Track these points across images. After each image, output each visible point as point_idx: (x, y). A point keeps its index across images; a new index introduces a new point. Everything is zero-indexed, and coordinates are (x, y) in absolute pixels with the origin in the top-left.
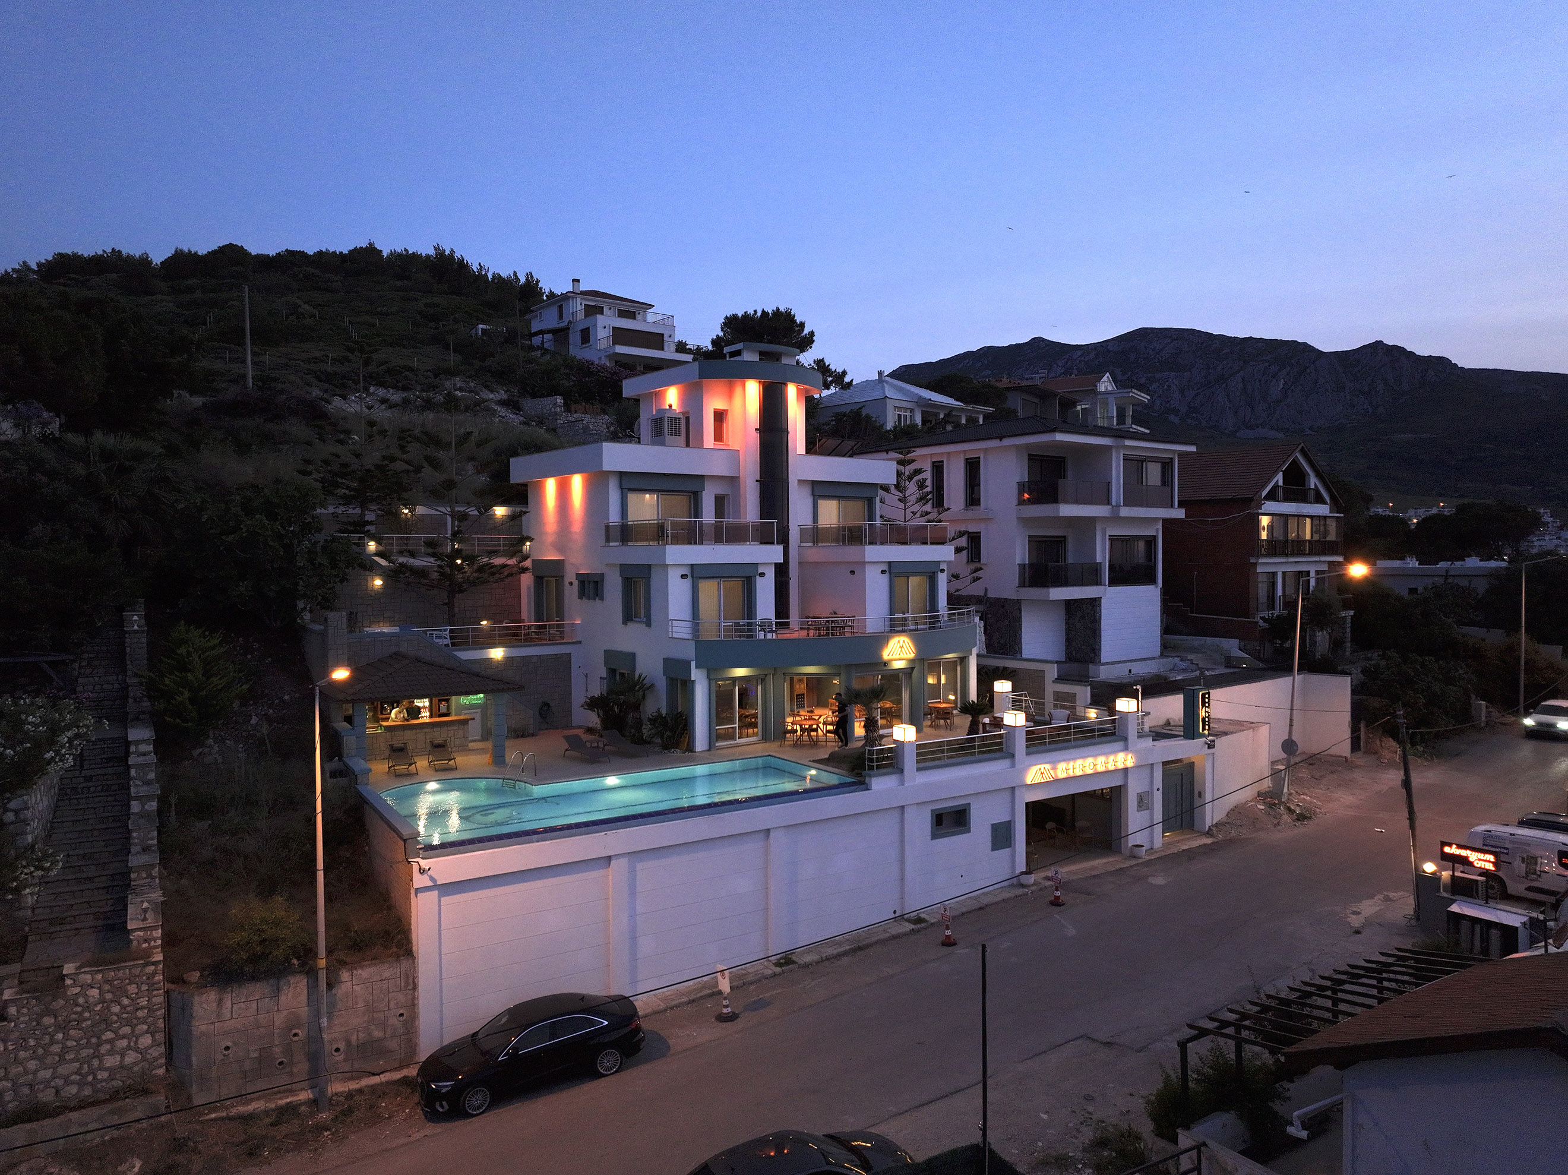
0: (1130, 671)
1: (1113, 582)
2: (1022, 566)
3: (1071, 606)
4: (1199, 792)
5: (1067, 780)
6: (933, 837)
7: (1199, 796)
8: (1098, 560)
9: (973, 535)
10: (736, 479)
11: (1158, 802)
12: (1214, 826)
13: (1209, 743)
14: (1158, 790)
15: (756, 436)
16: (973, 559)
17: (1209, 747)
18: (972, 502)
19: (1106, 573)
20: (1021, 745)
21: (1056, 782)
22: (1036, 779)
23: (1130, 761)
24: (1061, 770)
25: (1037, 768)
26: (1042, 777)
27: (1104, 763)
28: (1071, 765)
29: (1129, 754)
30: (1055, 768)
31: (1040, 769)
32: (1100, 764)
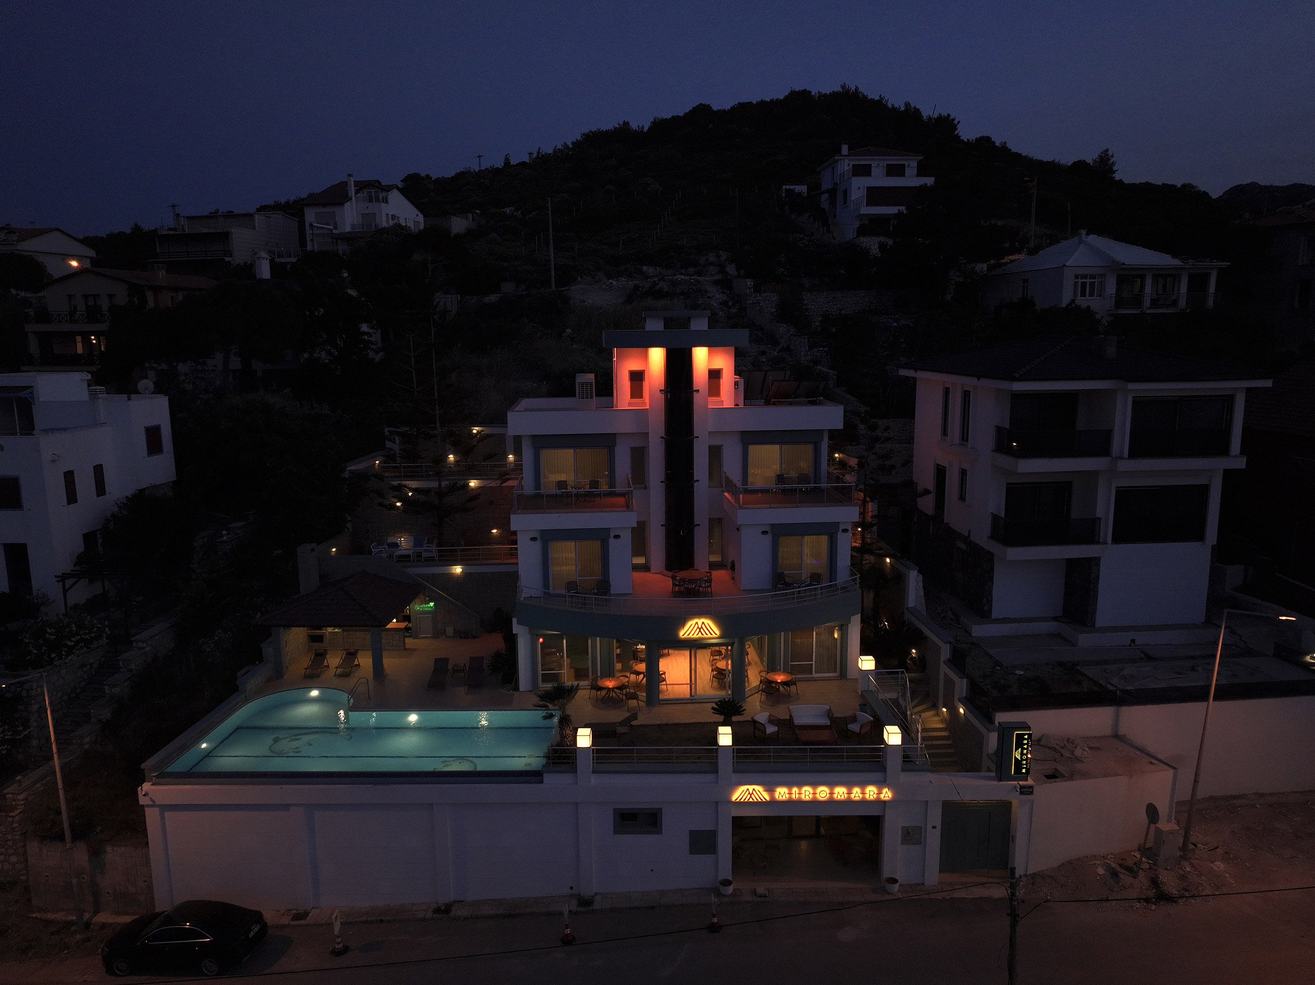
0: (1133, 641)
1: (1116, 540)
2: (995, 518)
3: (1071, 566)
4: (1013, 836)
5: (790, 803)
6: (616, 832)
7: (1013, 841)
8: (1098, 515)
9: (964, 473)
10: (647, 434)
11: (934, 840)
12: (1026, 875)
13: (1020, 789)
14: (934, 827)
15: (662, 397)
16: (962, 498)
17: (1022, 793)
18: (964, 437)
19: (1107, 529)
20: (725, 764)
21: (773, 803)
22: (746, 798)
23: (887, 794)
24: (780, 793)
25: (745, 788)
26: (751, 797)
27: (845, 793)
28: (795, 790)
29: (886, 788)
30: (770, 790)
31: (748, 789)
32: (838, 793)
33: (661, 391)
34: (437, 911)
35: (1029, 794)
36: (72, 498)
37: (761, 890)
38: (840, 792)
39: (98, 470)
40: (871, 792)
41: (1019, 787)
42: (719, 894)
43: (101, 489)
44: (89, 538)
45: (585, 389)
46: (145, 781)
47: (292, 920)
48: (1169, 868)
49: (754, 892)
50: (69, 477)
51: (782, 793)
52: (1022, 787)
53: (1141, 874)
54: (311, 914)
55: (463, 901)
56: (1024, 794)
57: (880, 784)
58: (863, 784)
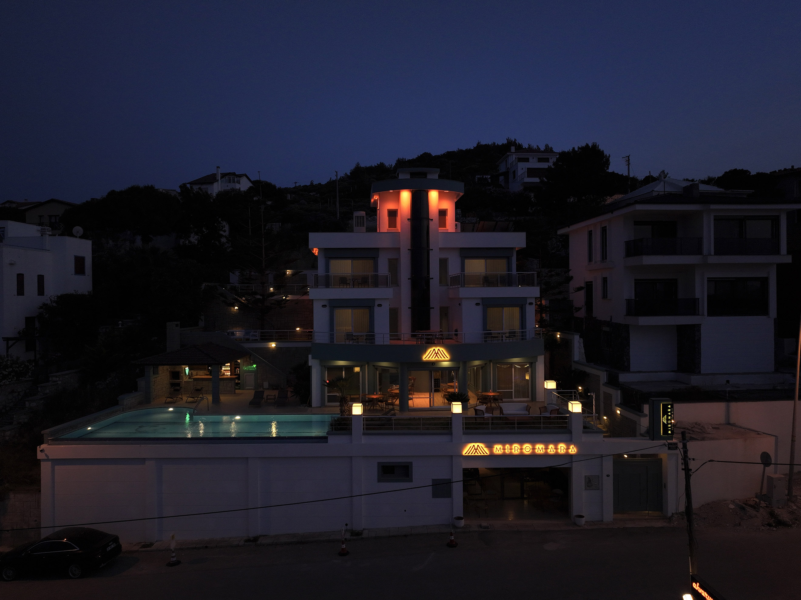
0: (728, 382)
1: (710, 314)
2: (628, 301)
3: (681, 329)
4: (665, 484)
5: (504, 456)
6: (379, 481)
7: (665, 487)
8: (696, 297)
9: (605, 280)
10: (399, 249)
11: (608, 485)
12: (677, 513)
13: (668, 445)
14: (608, 476)
15: (408, 223)
16: (605, 296)
17: (669, 448)
18: (604, 256)
19: (704, 306)
20: (457, 427)
21: (492, 456)
22: (472, 453)
23: (573, 450)
24: (497, 448)
25: (471, 445)
26: (476, 451)
27: (543, 448)
28: (507, 446)
29: (572, 444)
30: (490, 447)
31: (474, 446)
32: (539, 448)
33: (408, 219)
34: (248, 540)
35: (675, 449)
36: (20, 291)
37: (484, 524)
38: (540, 448)
39: (41, 279)
40: (562, 448)
41: (667, 444)
42: (455, 527)
43: (41, 291)
44: (29, 320)
45: (359, 221)
46: (44, 444)
47: (141, 548)
48: (780, 507)
49: (480, 526)
50: (20, 278)
51: (498, 449)
52: (669, 444)
53: (761, 510)
54: (155, 544)
55: (267, 536)
56: (671, 449)
57: (568, 442)
58: (556, 443)
